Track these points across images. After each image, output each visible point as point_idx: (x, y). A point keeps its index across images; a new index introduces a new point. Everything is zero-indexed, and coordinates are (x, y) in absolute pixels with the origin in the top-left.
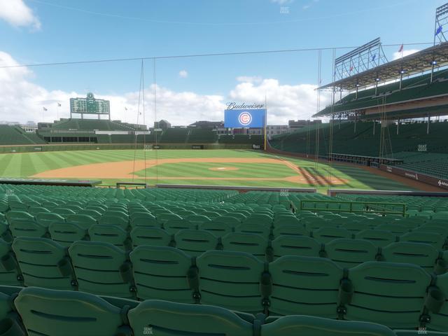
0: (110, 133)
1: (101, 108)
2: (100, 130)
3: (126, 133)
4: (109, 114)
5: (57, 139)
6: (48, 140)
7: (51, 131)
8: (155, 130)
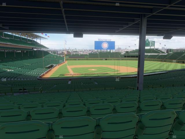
0: (149, 54)
1: (151, 44)
2: (146, 53)
3: (156, 54)
4: (154, 46)
5: (128, 57)
6: (125, 57)
7: (130, 54)
8: (170, 53)
